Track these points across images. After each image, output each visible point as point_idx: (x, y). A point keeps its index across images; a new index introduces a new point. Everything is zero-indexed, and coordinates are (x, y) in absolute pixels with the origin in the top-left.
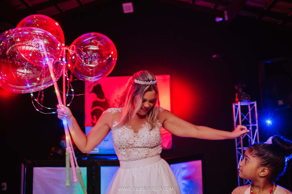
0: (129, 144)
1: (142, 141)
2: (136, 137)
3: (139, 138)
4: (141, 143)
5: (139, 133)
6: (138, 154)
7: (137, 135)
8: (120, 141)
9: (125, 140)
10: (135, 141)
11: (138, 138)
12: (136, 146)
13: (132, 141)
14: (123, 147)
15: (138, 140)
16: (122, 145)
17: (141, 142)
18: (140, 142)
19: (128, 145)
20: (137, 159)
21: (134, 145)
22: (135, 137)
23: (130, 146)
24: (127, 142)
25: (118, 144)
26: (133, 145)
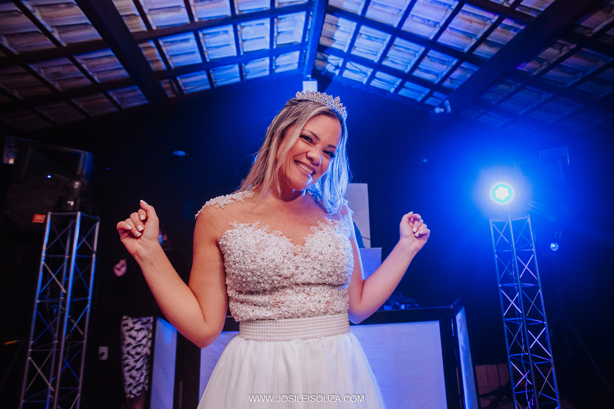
0: (280, 276)
1: (318, 267)
2: (300, 256)
3: (308, 259)
4: (316, 272)
5: (306, 244)
6: (306, 298)
7: (302, 249)
8: (254, 269)
9: (271, 265)
10: (297, 268)
11: (306, 257)
12: (299, 281)
13: (291, 267)
14: (263, 285)
15: (305, 264)
16: (261, 281)
17: (314, 269)
18: (312, 269)
19: (279, 278)
20: (302, 314)
21: (295, 277)
22: (295, 255)
23: (283, 282)
24: (277, 270)
25: (249, 279)
26: (292, 280)
